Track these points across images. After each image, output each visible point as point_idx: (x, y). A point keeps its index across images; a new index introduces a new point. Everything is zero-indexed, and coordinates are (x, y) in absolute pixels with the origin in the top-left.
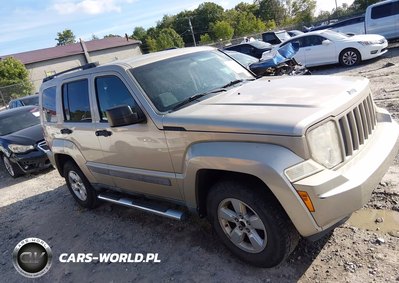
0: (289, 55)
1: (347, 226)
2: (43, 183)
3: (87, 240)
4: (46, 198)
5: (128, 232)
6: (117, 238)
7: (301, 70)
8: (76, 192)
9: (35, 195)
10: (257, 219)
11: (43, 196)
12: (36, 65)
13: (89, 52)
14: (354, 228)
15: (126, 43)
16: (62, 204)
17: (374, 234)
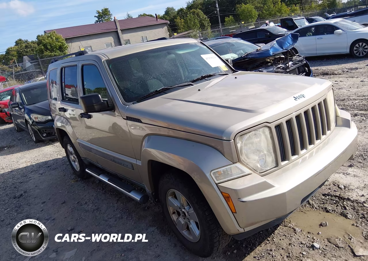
0: (286, 46)
1: (291, 225)
2: (56, 150)
3: (70, 208)
4: (54, 164)
5: (104, 205)
6: (94, 210)
7: (299, 61)
8: (73, 163)
9: (46, 160)
10: (193, 212)
11: (52, 162)
12: (75, 39)
13: (121, 30)
14: (297, 229)
15: (156, 23)
16: (63, 171)
17: (313, 238)
